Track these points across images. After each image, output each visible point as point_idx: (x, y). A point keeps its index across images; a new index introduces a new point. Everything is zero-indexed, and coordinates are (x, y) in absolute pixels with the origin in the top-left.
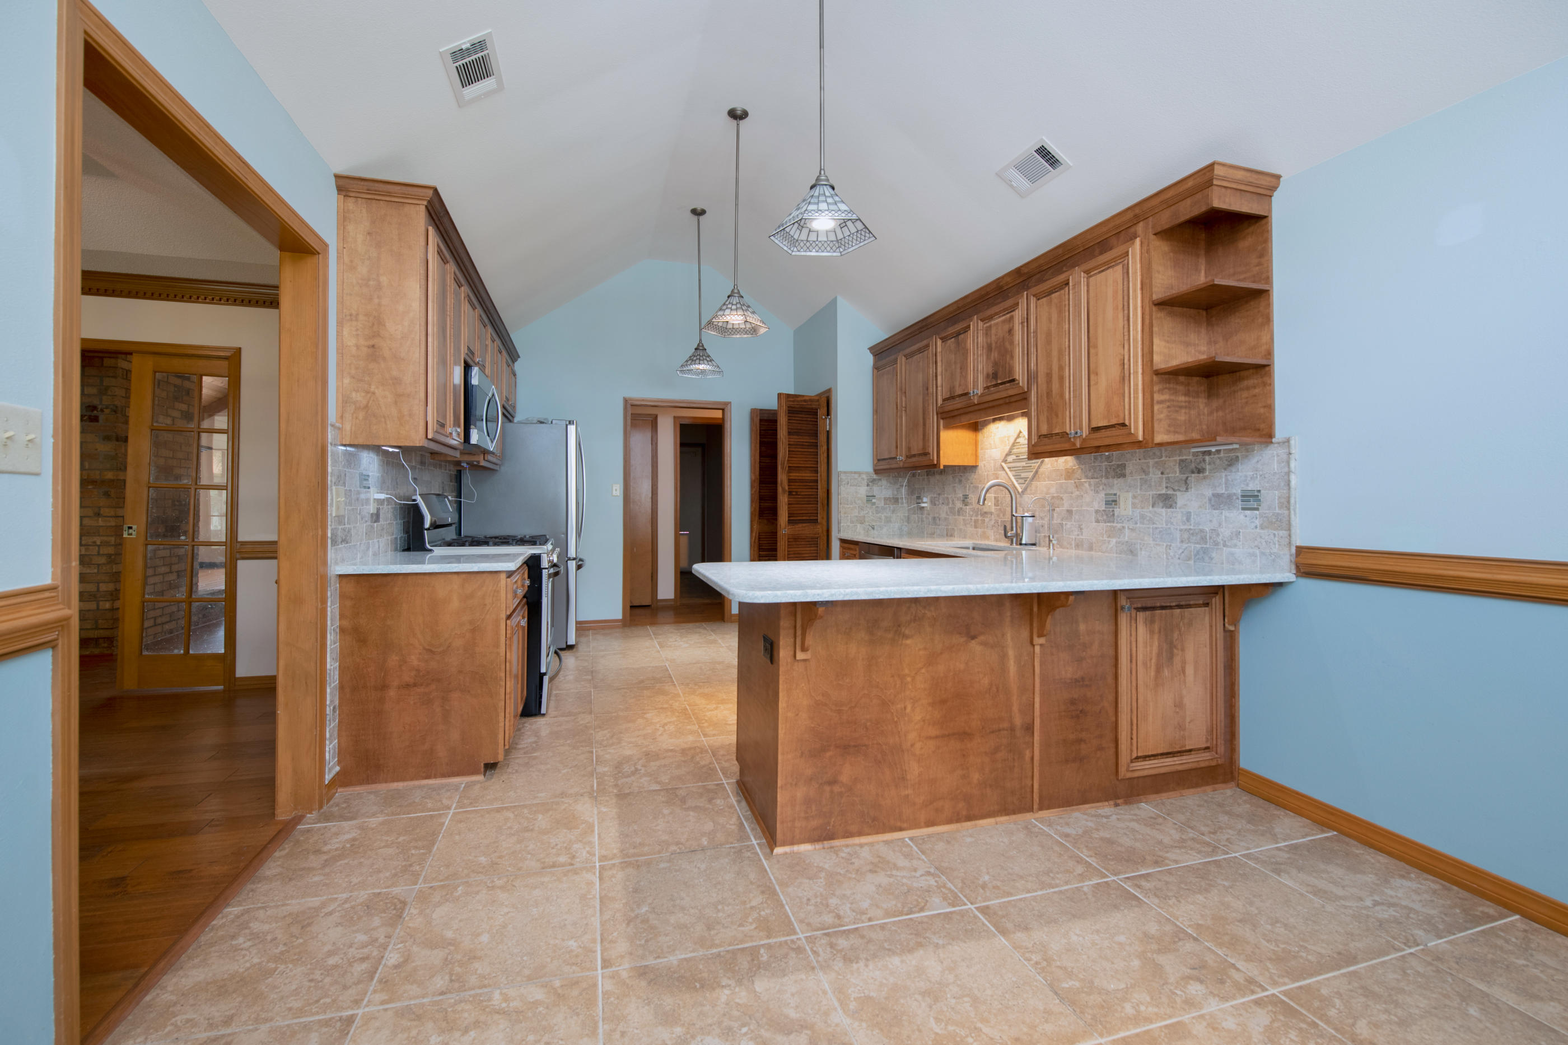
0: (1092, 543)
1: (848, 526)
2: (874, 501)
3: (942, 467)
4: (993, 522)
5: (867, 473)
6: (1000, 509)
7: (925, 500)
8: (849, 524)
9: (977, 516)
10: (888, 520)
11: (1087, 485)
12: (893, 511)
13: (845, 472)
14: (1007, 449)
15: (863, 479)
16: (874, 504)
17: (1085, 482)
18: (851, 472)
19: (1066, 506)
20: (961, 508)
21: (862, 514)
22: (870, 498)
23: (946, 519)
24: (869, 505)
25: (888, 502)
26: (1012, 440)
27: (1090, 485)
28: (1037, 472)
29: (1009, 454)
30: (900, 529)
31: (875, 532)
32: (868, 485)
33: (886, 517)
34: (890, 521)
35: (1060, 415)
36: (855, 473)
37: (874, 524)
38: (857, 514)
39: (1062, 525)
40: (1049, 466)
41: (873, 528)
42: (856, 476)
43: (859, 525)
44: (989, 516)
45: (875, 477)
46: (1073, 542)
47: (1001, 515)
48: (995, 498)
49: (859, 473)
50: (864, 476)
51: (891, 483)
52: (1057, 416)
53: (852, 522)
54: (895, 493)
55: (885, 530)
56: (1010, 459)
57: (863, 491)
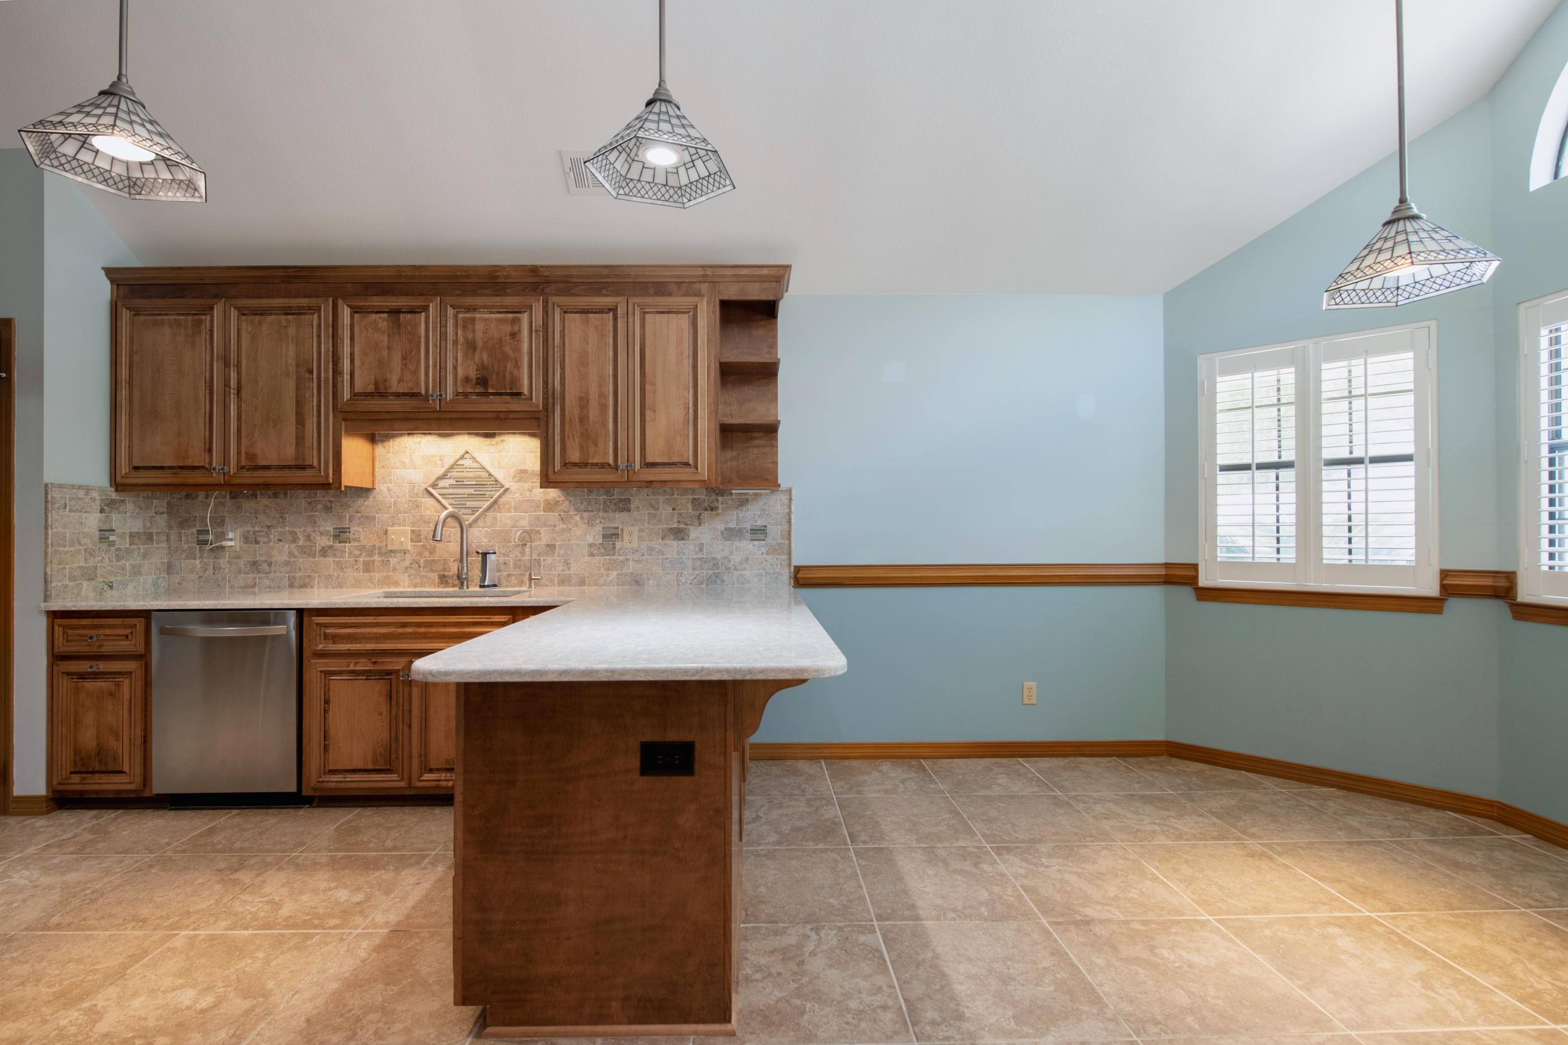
0: (584, 578)
1: (66, 586)
2: (112, 538)
3: (343, 489)
4: (407, 563)
5: (101, 490)
6: (424, 546)
7: (231, 535)
8: (67, 582)
9: (370, 555)
10: (136, 571)
11: (578, 518)
12: (145, 556)
13: (61, 486)
14: (441, 471)
15: (93, 499)
16: (113, 543)
17: (576, 515)
18: (73, 487)
19: (545, 539)
20: (331, 547)
21: (92, 562)
22: (105, 533)
23: (287, 563)
24: (105, 547)
25: (136, 540)
26: (451, 461)
27: (582, 518)
28: (496, 502)
29: (444, 477)
30: (155, 585)
31: (114, 592)
32: (102, 511)
33: (133, 566)
34: (140, 573)
35: (601, 445)
36: (80, 487)
37: (113, 579)
38: (82, 564)
39: (539, 561)
40: (517, 495)
41: (111, 587)
42: (81, 494)
43: (85, 584)
44: (398, 555)
45: (114, 496)
46: (556, 579)
47: (426, 553)
48: (412, 532)
49: (87, 489)
50: (95, 494)
51: (140, 508)
52: (596, 445)
53: (72, 578)
54: (148, 524)
55: (130, 587)
56: (442, 483)
57: (93, 521)
